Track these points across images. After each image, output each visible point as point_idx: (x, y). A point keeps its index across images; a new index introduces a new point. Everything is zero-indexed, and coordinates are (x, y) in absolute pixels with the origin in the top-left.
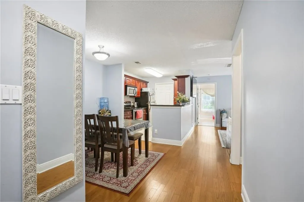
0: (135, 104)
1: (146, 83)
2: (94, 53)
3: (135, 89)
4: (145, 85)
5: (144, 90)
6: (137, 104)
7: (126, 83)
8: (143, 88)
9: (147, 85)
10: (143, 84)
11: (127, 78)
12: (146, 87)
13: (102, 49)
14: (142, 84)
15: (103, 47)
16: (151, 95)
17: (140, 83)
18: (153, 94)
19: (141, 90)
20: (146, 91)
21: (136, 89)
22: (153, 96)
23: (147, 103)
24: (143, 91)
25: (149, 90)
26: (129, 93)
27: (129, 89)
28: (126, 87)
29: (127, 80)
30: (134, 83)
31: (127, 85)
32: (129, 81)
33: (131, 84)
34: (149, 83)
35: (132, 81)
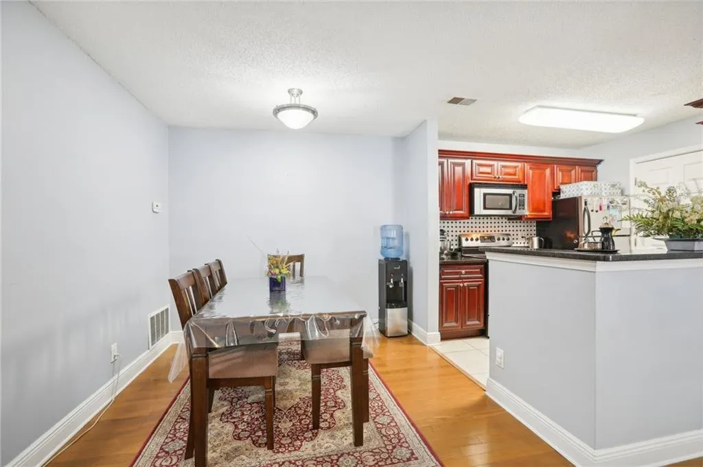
0: (533, 244)
1: (594, 164)
2: (278, 110)
3: (514, 193)
4: (582, 174)
6: (540, 241)
7: (474, 177)
8: (562, 187)
10: (570, 171)
11: (475, 161)
13: (297, 98)
14: (559, 174)
15: (301, 92)
17: (548, 171)
19: (557, 193)
20: (572, 196)
24: (562, 196)
25: (587, 189)
26: (485, 208)
27: (485, 195)
28: (471, 188)
29: (477, 167)
30: (515, 174)
31: (476, 183)
32: (488, 170)
33: (499, 178)
34: (602, 163)
35: (503, 166)
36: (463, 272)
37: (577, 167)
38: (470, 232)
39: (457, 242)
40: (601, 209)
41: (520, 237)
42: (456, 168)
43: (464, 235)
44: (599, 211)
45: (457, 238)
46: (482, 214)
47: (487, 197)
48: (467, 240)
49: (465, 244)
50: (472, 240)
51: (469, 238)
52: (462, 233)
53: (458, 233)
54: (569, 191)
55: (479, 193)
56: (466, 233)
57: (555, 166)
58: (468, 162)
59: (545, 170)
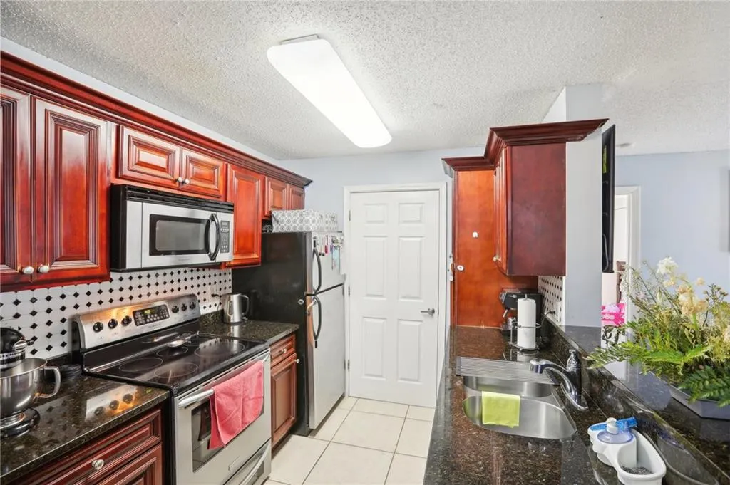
0: (231, 307)
1: (300, 183)
3: (213, 218)
4: (292, 197)
5: (285, 222)
6: (243, 303)
7: (126, 172)
8: (275, 213)
9: (301, 195)
10: (282, 189)
11: (127, 132)
12: (299, 205)
14: (270, 193)
16: (320, 249)
17: (258, 184)
18: (334, 246)
19: (268, 221)
20: (292, 230)
21: (222, 216)
22: (336, 252)
23: (301, 302)
24: (276, 228)
25: (314, 221)
26: (154, 252)
27: (154, 219)
28: (116, 199)
29: (134, 148)
30: (212, 181)
31: (131, 188)
32: (160, 161)
33: (183, 183)
34: (311, 185)
35: (192, 161)
36: (98, 463)
37: (288, 185)
38: (106, 304)
39: (66, 338)
40: (326, 252)
41: (208, 296)
42: (67, 134)
43: (88, 316)
44: (326, 254)
45: (66, 326)
46: (145, 265)
47: (159, 223)
48: (98, 328)
49: (91, 339)
50: (113, 324)
51: (105, 324)
52: (83, 309)
53: (68, 314)
54: (288, 221)
55: (138, 214)
56: (95, 307)
57: (267, 178)
58: (106, 130)
59: (253, 182)
